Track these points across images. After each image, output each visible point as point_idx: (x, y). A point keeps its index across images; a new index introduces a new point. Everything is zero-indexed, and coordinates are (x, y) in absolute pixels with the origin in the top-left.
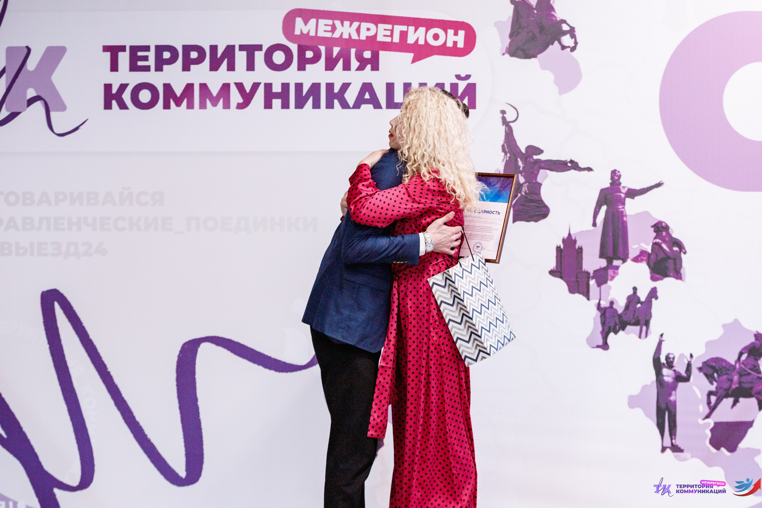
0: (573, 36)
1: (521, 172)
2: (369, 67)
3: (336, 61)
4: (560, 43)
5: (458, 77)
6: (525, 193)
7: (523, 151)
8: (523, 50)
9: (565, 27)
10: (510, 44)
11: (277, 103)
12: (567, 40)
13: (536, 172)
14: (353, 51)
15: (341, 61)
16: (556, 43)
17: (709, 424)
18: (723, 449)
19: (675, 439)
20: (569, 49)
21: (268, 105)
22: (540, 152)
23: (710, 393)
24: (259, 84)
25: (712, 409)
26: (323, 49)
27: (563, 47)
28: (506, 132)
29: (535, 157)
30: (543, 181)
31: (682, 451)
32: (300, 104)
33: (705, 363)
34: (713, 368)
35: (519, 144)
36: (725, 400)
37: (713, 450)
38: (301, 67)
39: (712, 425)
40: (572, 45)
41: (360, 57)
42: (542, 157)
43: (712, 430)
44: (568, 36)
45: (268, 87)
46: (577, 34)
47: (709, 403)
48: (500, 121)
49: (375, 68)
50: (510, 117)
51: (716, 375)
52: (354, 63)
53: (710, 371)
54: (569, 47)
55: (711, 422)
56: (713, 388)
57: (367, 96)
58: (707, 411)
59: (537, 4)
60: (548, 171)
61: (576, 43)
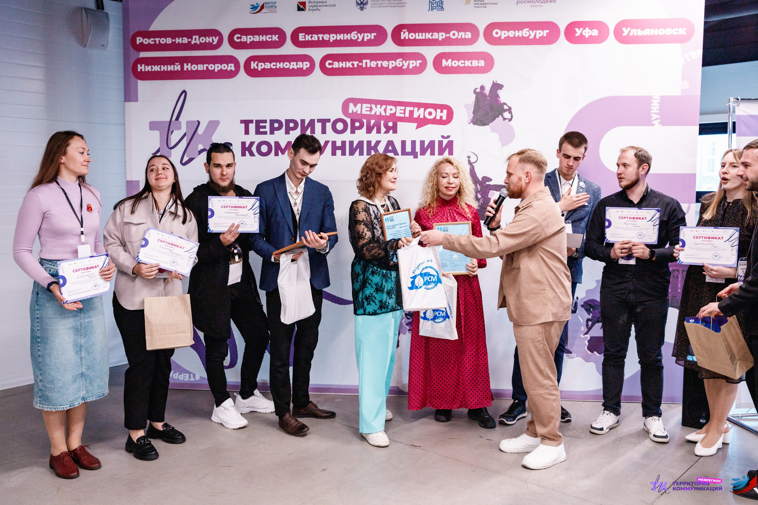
0: (510, 112)
1: (479, 192)
2: (391, 131)
3: (372, 128)
4: (503, 116)
5: (443, 137)
6: (481, 204)
7: (480, 180)
8: (481, 121)
9: (506, 107)
10: (473, 118)
11: (339, 152)
12: (507, 115)
13: (487, 192)
14: (382, 122)
15: (375, 128)
16: (500, 116)
17: (587, 337)
18: (595, 352)
19: (567, 346)
20: (508, 120)
21: (334, 154)
22: (490, 180)
23: (588, 320)
24: (329, 141)
25: (589, 329)
26: (365, 121)
27: (505, 119)
28: (470, 168)
29: (487, 183)
30: (492, 197)
31: (571, 353)
32: (352, 153)
33: (585, 302)
34: (590, 305)
35: (478, 176)
36: (597, 324)
37: (590, 353)
38: (353, 132)
39: (589, 338)
40: (510, 117)
41: (386, 126)
42: (491, 183)
43: (588, 341)
44: (507, 112)
45: (334, 143)
46: (513, 111)
47: (587, 325)
48: (467, 162)
49: (395, 132)
50: (473, 160)
51: (592, 309)
52: (383, 129)
53: (588, 307)
54: (508, 119)
55: (588, 336)
56: (590, 317)
57: (390, 148)
58: (586, 330)
59: (489, 94)
60: (494, 191)
61: (512, 116)
